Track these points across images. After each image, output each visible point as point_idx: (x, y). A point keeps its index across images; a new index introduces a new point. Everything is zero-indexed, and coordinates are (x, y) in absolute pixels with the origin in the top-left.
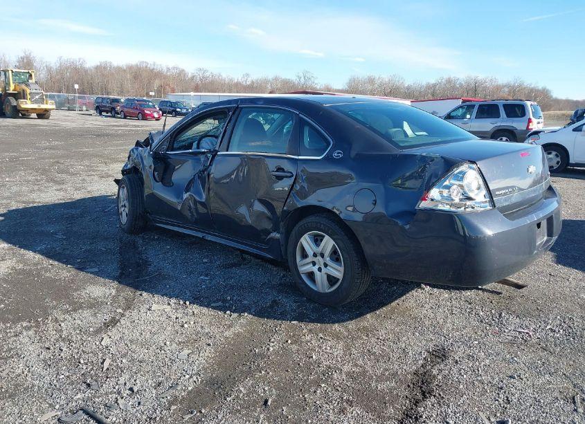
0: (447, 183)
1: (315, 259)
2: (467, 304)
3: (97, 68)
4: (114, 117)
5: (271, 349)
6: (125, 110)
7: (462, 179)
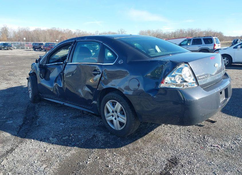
0: (173, 74)
1: (113, 114)
2: (188, 132)
3: (34, 31)
4: (40, 51)
5: (88, 162)
6: (45, 48)
7: (181, 72)
